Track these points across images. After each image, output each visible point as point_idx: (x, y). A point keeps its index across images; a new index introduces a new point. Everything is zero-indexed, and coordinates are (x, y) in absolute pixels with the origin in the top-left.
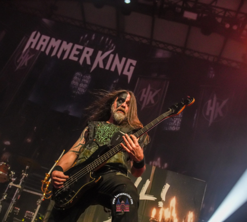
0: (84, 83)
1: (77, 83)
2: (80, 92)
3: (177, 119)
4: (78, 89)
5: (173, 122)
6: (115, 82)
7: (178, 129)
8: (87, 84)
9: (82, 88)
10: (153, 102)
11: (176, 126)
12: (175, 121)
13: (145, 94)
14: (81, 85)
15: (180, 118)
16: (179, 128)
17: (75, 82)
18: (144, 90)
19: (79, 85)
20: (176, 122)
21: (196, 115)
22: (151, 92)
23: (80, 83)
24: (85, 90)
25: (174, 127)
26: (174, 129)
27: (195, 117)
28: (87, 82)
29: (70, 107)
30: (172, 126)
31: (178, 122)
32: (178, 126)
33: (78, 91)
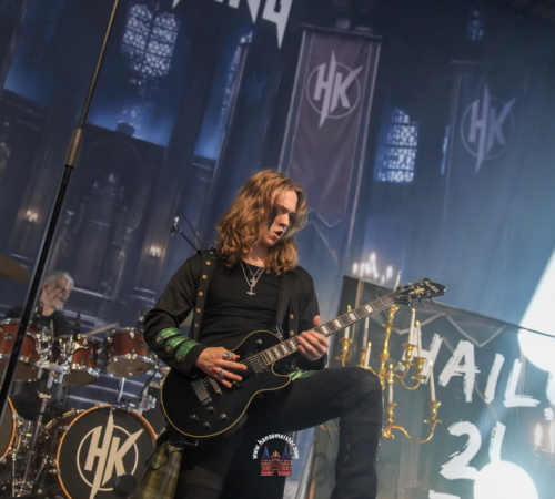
0: (160, 40)
1: (140, 41)
2: (153, 68)
3: (405, 151)
4: (145, 59)
5: (397, 159)
6: (243, 40)
7: (409, 177)
8: (168, 43)
9: (156, 55)
10: (346, 104)
11: (404, 171)
12: (401, 158)
13: (326, 79)
14: (154, 47)
15: (412, 148)
16: (412, 175)
17: (133, 38)
18: (322, 68)
19: (147, 46)
20: (405, 160)
21: (446, 140)
22: (339, 76)
23: (148, 40)
24: (165, 63)
25: (400, 172)
26: (402, 178)
27: (445, 147)
28: (168, 37)
29: (133, 113)
30: (396, 170)
31: (409, 160)
32: (410, 171)
33: (148, 64)
